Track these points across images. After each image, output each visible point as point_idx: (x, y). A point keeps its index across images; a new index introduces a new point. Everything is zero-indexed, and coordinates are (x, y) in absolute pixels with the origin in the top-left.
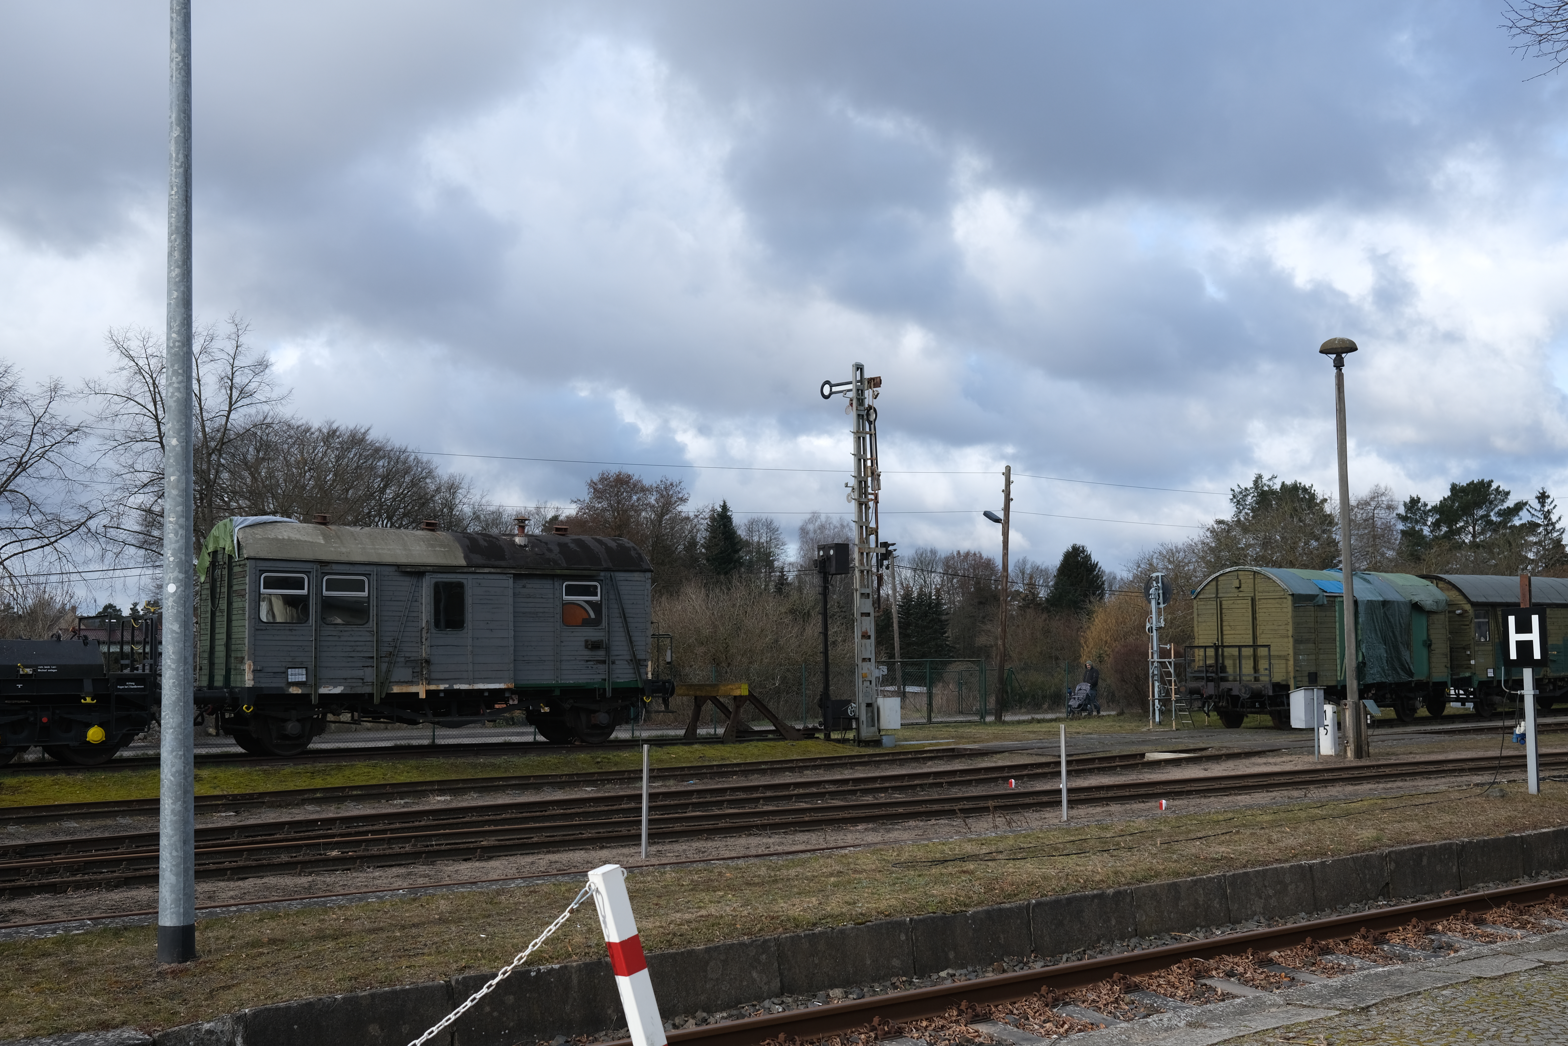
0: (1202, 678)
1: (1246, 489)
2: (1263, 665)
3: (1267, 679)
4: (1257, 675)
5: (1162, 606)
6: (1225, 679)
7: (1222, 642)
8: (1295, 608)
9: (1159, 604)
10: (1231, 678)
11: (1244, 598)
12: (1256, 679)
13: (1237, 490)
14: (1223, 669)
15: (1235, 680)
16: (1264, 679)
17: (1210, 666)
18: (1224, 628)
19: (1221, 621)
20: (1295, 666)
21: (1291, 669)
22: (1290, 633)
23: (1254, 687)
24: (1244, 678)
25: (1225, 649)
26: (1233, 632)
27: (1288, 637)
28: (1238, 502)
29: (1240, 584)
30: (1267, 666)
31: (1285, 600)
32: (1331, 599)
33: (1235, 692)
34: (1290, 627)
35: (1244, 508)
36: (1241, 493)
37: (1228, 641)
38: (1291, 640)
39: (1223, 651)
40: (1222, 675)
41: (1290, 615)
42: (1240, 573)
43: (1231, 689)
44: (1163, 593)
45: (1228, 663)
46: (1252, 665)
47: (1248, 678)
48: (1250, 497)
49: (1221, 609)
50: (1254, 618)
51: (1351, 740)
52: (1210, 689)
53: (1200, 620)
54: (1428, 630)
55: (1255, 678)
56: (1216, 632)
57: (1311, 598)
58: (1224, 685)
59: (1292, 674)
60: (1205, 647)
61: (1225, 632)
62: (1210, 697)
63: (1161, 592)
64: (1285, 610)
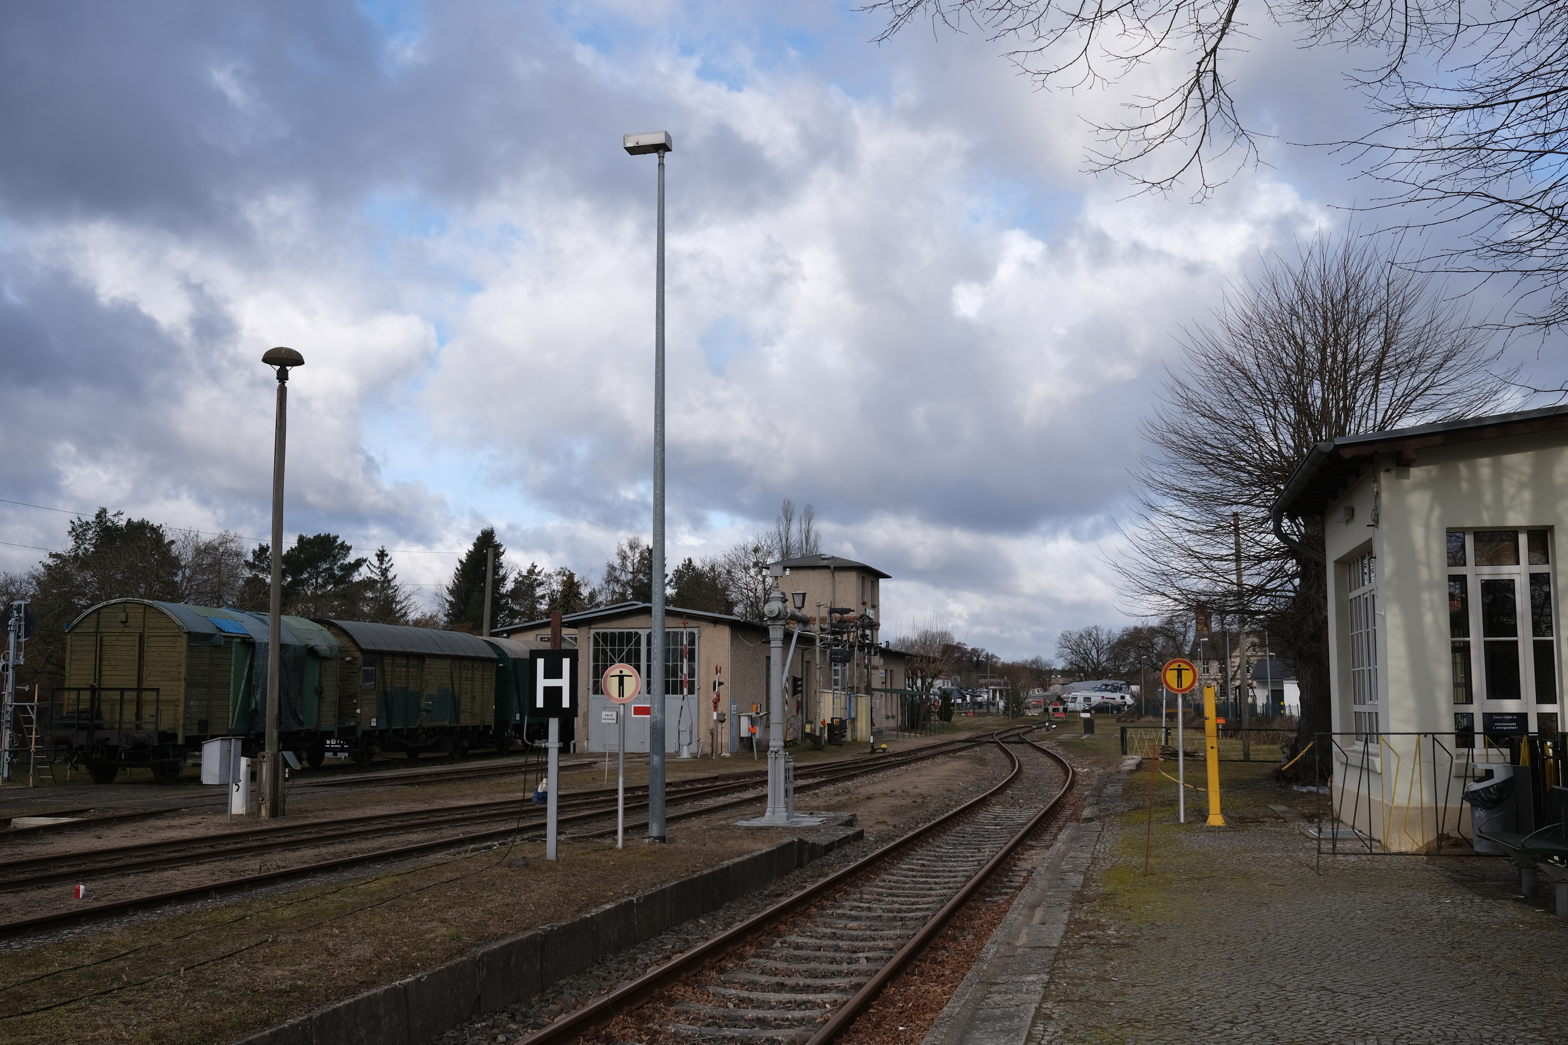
0: (73, 726)
1: (87, 523)
2: (148, 711)
3: (153, 727)
4: (138, 722)
5: (23, 640)
6: (99, 727)
7: (99, 685)
8: (190, 648)
9: (19, 637)
10: (107, 726)
11: (130, 634)
12: (138, 727)
13: (77, 522)
14: (99, 715)
15: (112, 729)
16: (149, 727)
17: (84, 712)
18: (103, 668)
19: (101, 659)
20: (185, 712)
21: (180, 716)
22: (182, 676)
23: (137, 736)
24: (124, 726)
25: (102, 692)
26: (113, 673)
27: (180, 680)
28: (77, 536)
29: (127, 618)
30: (154, 713)
31: (179, 639)
32: (228, 640)
33: (113, 742)
34: (183, 670)
35: (83, 543)
36: (81, 526)
37: (107, 682)
38: (183, 683)
39: (99, 695)
40: (98, 722)
41: (184, 655)
42: (127, 605)
43: (108, 739)
44: (25, 625)
45: (105, 708)
46: (135, 711)
47: (128, 726)
48: (91, 532)
49: (101, 646)
50: (141, 658)
51: (267, 797)
52: (82, 738)
53: (73, 657)
54: (320, 677)
55: (137, 725)
56: (92, 672)
57: (207, 637)
58: (100, 734)
59: (181, 722)
60: (79, 690)
61: (104, 673)
62: (81, 748)
63: (23, 623)
64: (179, 650)
